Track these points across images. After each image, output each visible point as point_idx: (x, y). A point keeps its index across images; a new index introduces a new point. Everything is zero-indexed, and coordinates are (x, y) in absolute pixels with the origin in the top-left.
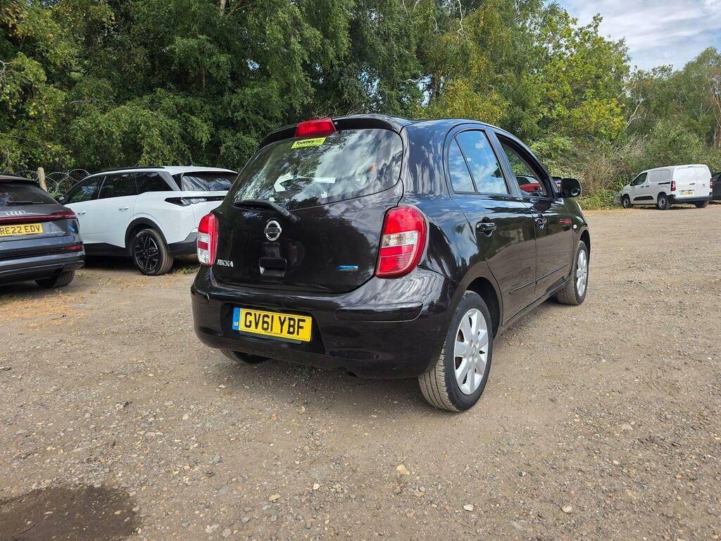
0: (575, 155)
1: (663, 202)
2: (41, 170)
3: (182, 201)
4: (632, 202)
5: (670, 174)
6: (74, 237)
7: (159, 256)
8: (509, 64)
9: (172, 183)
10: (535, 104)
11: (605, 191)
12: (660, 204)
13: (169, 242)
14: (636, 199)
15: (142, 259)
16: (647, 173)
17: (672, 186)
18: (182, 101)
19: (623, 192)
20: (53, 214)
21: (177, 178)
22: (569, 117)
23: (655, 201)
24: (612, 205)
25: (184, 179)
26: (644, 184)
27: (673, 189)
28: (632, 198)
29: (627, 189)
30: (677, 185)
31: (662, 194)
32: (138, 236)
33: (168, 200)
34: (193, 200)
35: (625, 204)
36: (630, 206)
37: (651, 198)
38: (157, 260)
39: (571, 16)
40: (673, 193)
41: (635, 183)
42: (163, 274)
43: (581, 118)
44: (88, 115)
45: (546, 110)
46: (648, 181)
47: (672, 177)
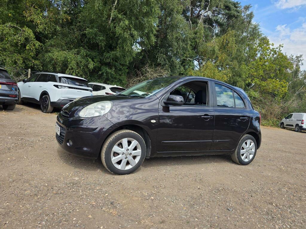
0: (261, 101)
1: (297, 129)
2: (30, 70)
3: (59, 86)
4: (285, 126)
5: (302, 116)
6: (15, 92)
7: (48, 106)
8: (236, 58)
9: (58, 80)
10: (244, 77)
11: (275, 119)
12: (296, 129)
13: (51, 101)
14: (287, 125)
15: (43, 106)
16: (292, 114)
17: (302, 122)
18: (89, 53)
19: (282, 121)
20: (7, 82)
21: (60, 78)
22: (260, 85)
23: (294, 127)
24: (277, 126)
25: (62, 79)
26: (290, 119)
27: (302, 123)
28: (285, 124)
29: (284, 120)
30: (304, 122)
31: (297, 125)
32: (43, 97)
33: (54, 85)
34: (63, 87)
35: (282, 126)
36: (284, 128)
37: (292, 126)
38: (47, 107)
39: (270, 42)
40: (302, 125)
41: (287, 118)
42: (48, 113)
43: (265, 86)
44: (53, 52)
45: (250, 80)
46: (293, 118)
47: (302, 119)
